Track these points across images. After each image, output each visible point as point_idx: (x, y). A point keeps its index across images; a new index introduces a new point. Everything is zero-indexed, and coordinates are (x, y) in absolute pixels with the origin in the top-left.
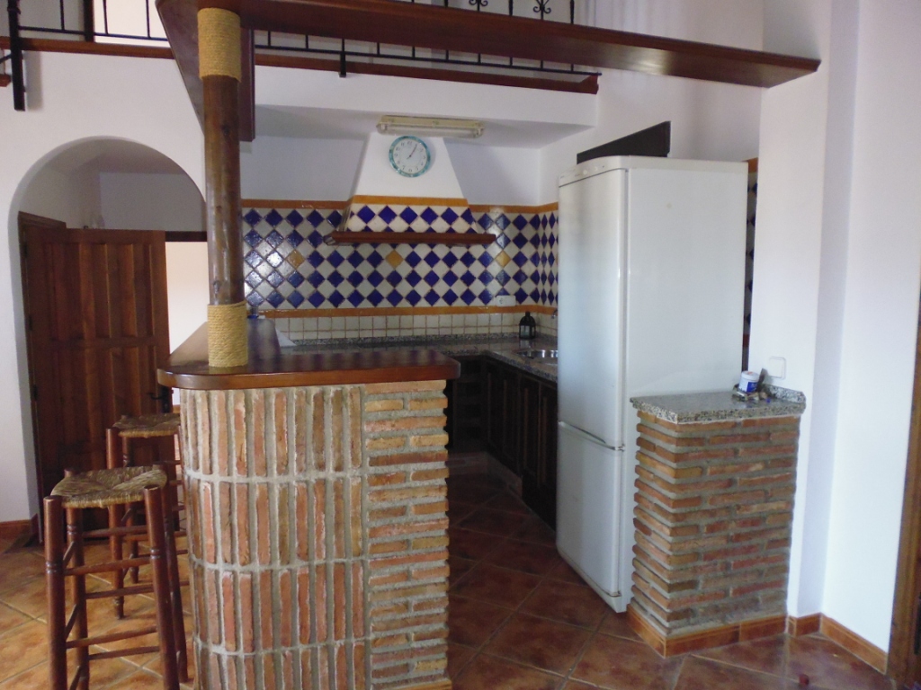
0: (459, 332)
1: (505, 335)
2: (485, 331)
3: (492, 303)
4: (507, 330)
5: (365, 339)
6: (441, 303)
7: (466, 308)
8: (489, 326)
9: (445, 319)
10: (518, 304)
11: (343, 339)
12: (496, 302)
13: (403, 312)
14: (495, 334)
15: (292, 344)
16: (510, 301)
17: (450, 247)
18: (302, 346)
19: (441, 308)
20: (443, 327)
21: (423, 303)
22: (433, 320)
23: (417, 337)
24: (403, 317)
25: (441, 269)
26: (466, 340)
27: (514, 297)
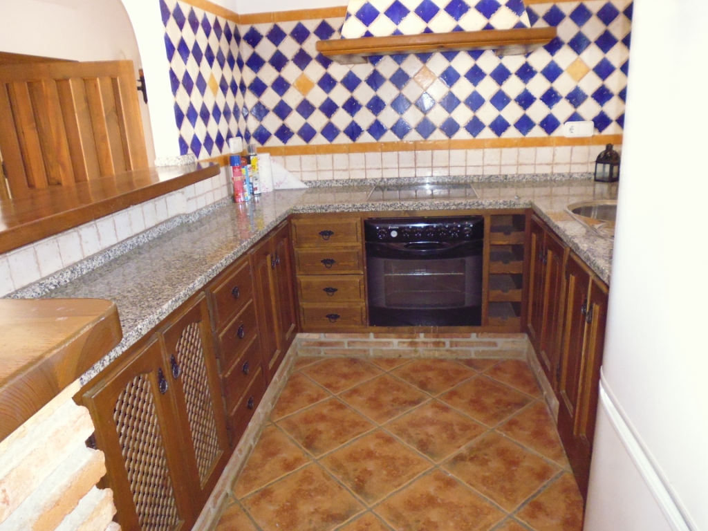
0: (510, 171)
1: (575, 176)
2: (547, 170)
3: (557, 133)
4: (578, 170)
5: (388, 179)
6: (487, 134)
7: (522, 139)
8: (552, 164)
9: (492, 155)
10: (597, 133)
11: (362, 180)
12: (564, 130)
13: (436, 146)
14: (559, 174)
15: (303, 186)
16: (586, 129)
17: (501, 57)
18: (314, 188)
19: (487, 140)
20: (488, 165)
21: (463, 135)
22: (475, 155)
23: (454, 177)
24: (437, 152)
25: (487, 88)
26: (519, 182)
27: (592, 123)
